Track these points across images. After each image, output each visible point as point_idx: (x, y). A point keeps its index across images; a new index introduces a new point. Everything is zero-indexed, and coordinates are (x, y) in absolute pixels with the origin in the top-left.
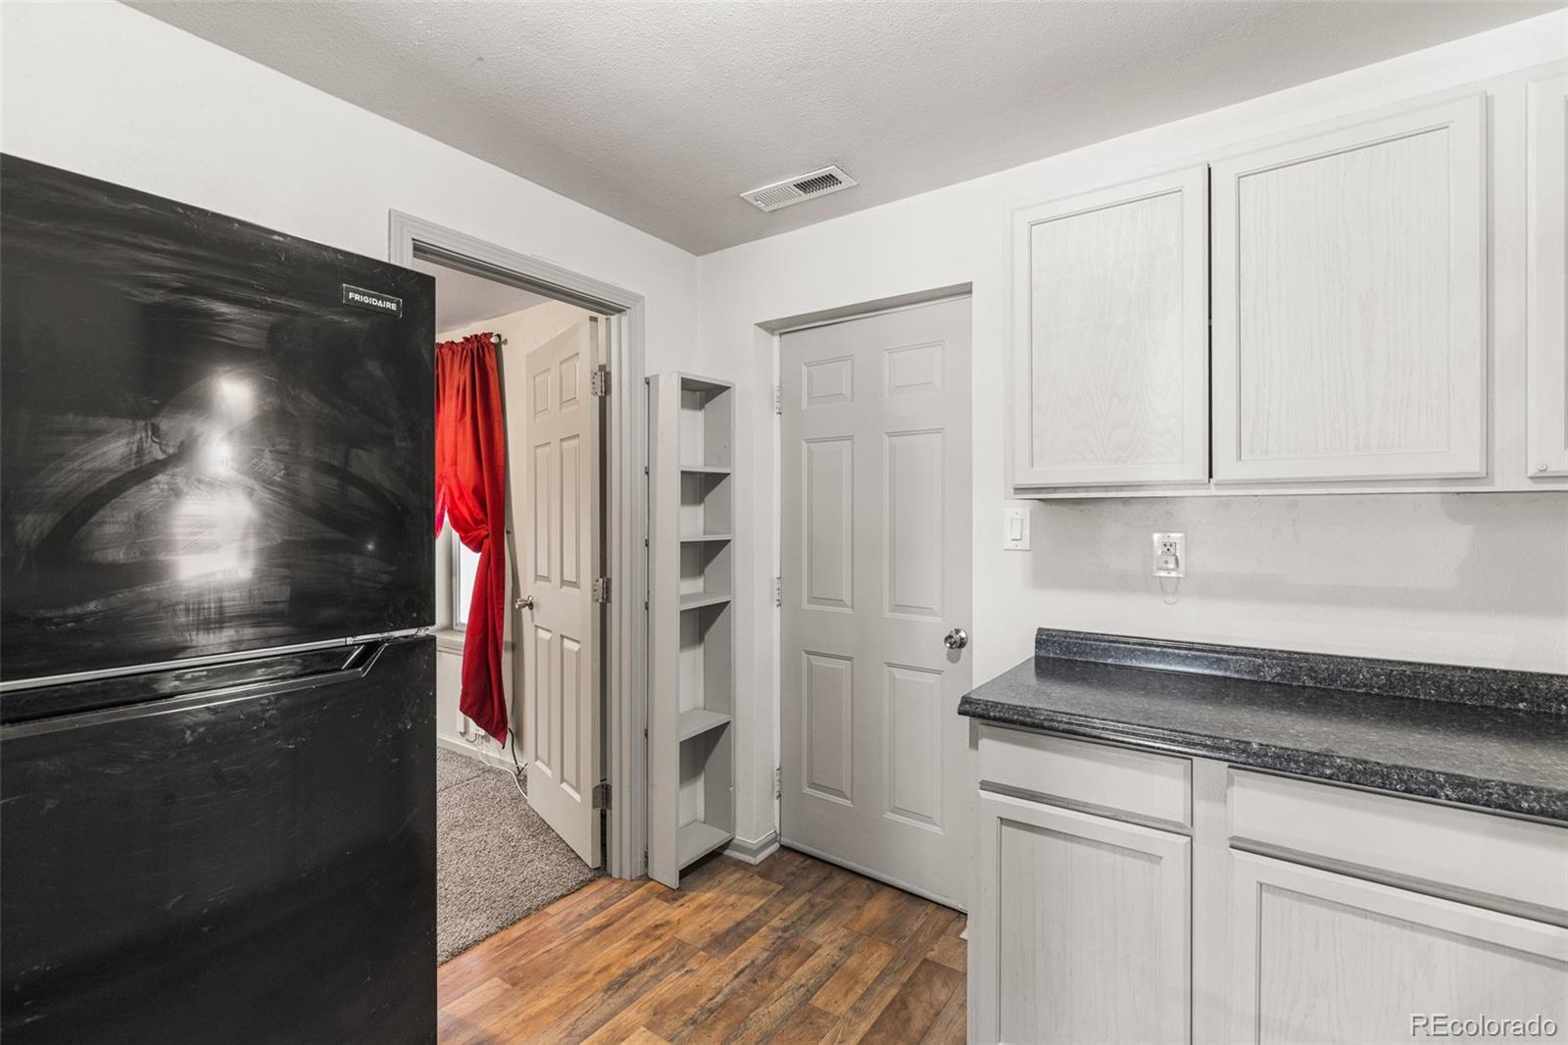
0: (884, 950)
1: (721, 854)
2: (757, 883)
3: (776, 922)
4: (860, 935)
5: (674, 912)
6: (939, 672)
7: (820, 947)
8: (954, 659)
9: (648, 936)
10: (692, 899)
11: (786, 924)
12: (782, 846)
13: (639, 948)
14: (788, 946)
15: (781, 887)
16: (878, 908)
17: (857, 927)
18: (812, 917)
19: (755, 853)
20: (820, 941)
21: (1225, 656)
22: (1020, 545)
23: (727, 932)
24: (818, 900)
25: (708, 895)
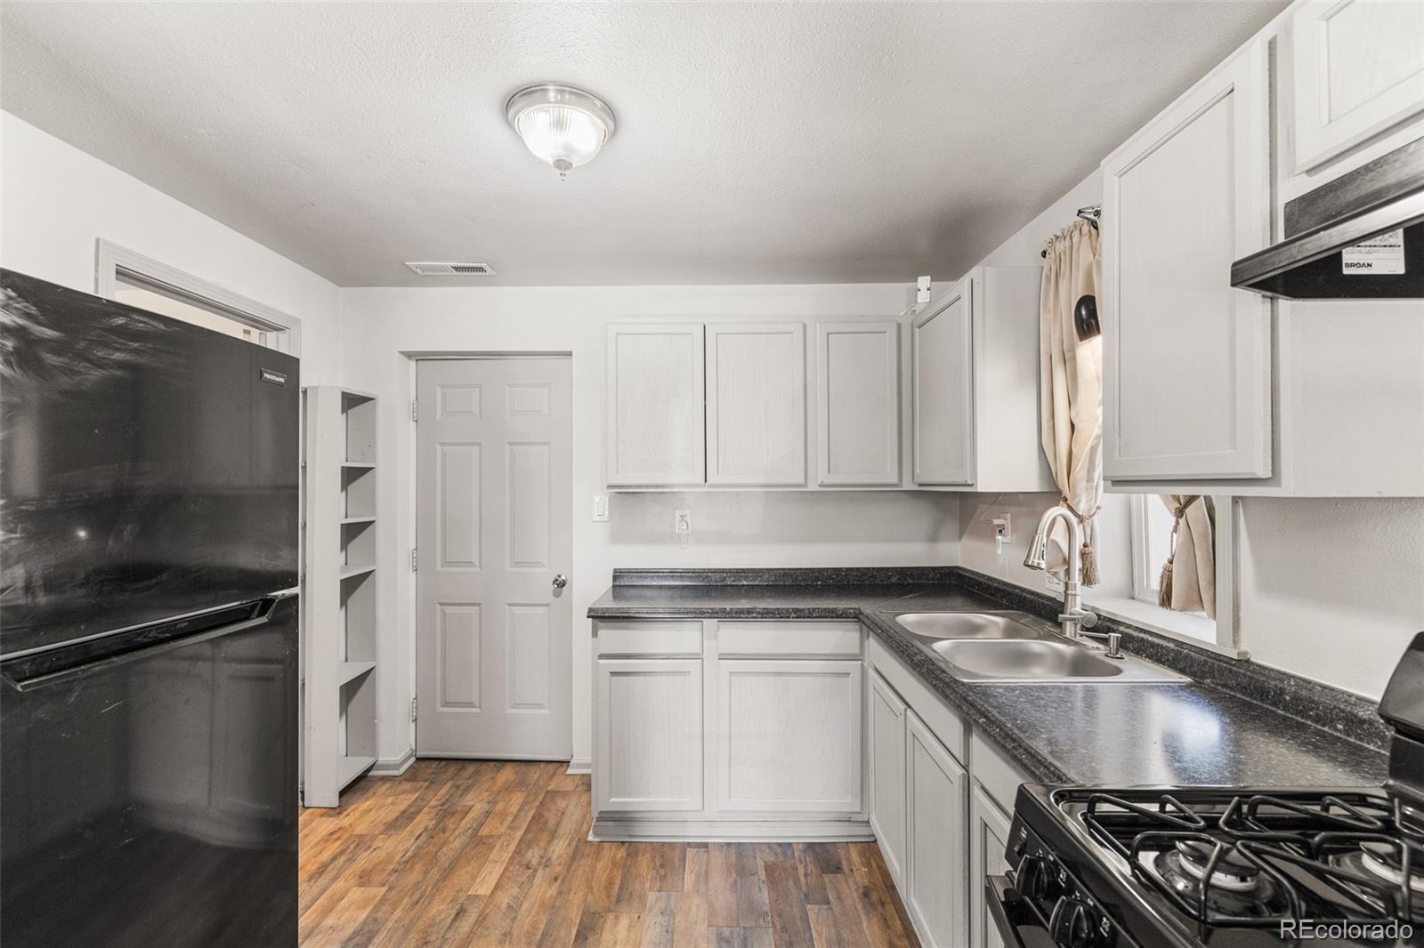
0: (519, 794)
1: (366, 776)
2: (407, 786)
3: (433, 803)
4: (499, 792)
5: (343, 821)
6: (547, 605)
7: (472, 807)
8: (557, 595)
9: (327, 841)
10: (356, 809)
11: (442, 801)
12: (417, 759)
13: (324, 849)
14: (447, 812)
15: (428, 783)
16: (507, 774)
17: (495, 789)
18: (459, 793)
19: (397, 767)
20: (471, 803)
21: (710, 574)
22: (603, 518)
23: (397, 819)
24: (460, 782)
25: (368, 803)
